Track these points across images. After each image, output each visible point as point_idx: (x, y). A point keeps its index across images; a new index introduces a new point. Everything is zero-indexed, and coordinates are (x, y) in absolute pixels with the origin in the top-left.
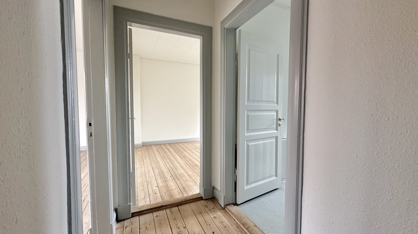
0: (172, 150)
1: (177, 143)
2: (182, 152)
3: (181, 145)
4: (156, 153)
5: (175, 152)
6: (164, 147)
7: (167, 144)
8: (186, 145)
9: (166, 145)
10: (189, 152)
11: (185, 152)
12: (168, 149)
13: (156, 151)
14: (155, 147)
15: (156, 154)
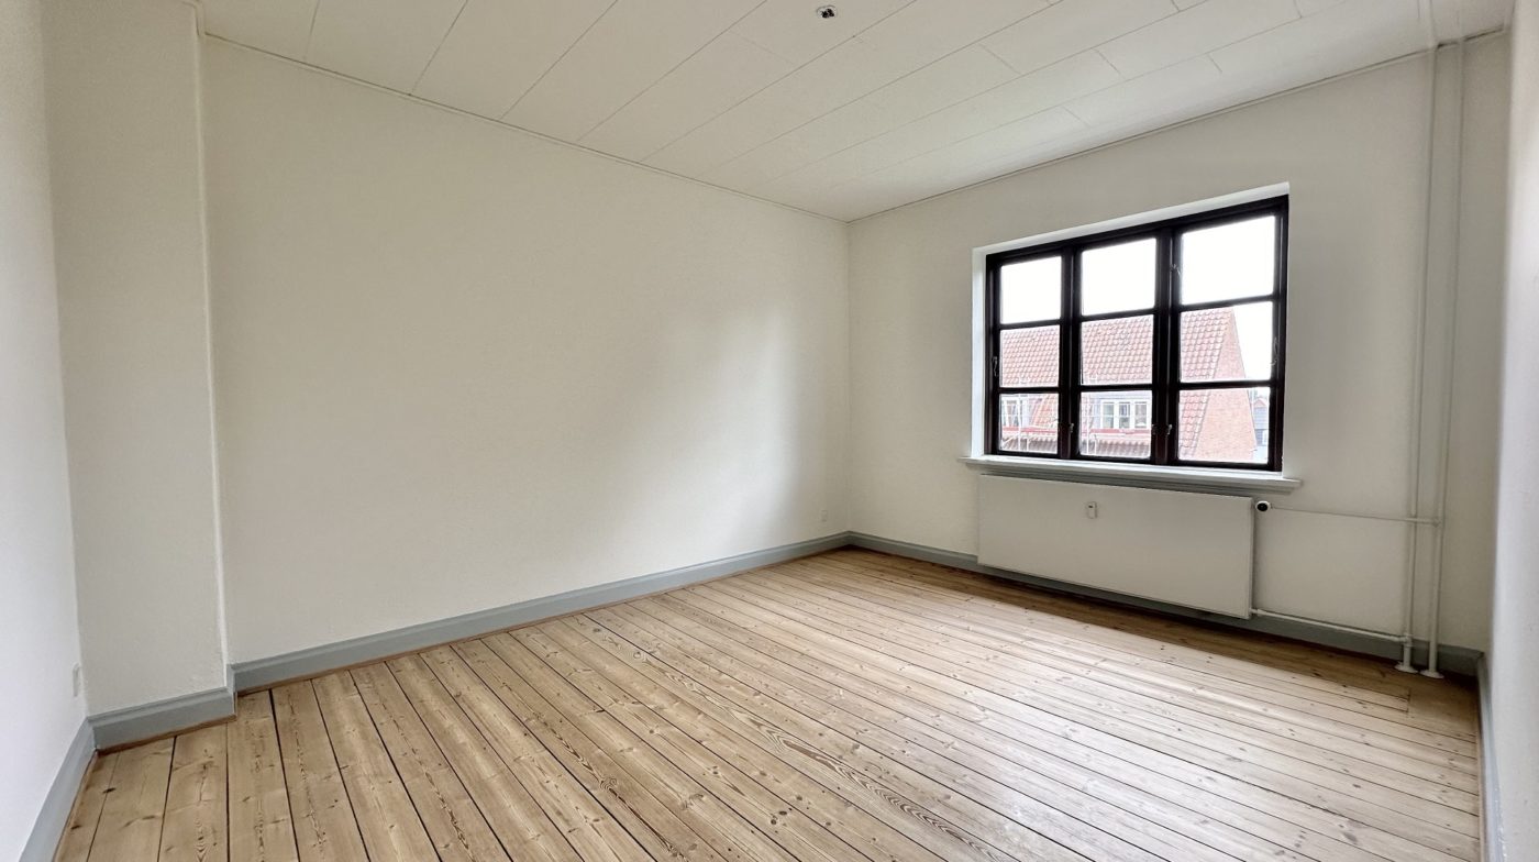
0: (489, 709)
1: (507, 631)
2: (579, 727)
3: (536, 641)
4: (365, 768)
5: (528, 732)
6: (420, 685)
7: (436, 647)
8: (573, 642)
9: (436, 653)
10: (624, 709)
11: (596, 723)
12: (456, 700)
13: (364, 736)
14: (346, 690)
15: (362, 781)
